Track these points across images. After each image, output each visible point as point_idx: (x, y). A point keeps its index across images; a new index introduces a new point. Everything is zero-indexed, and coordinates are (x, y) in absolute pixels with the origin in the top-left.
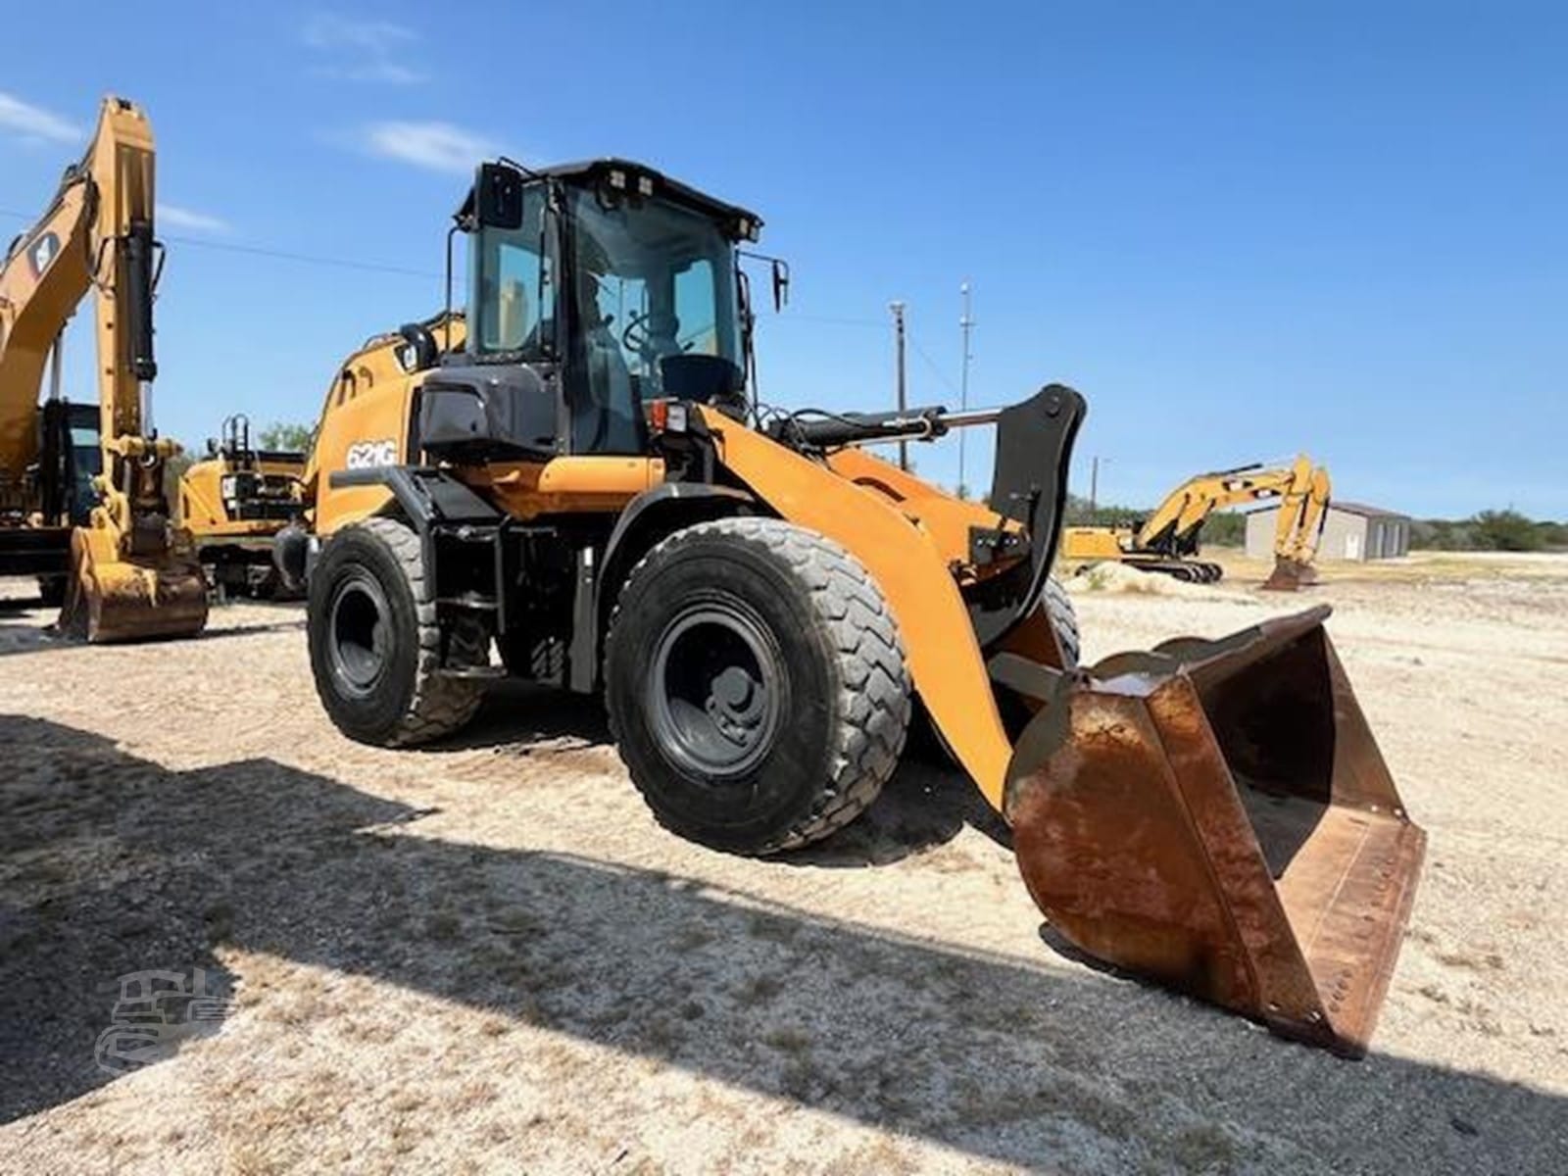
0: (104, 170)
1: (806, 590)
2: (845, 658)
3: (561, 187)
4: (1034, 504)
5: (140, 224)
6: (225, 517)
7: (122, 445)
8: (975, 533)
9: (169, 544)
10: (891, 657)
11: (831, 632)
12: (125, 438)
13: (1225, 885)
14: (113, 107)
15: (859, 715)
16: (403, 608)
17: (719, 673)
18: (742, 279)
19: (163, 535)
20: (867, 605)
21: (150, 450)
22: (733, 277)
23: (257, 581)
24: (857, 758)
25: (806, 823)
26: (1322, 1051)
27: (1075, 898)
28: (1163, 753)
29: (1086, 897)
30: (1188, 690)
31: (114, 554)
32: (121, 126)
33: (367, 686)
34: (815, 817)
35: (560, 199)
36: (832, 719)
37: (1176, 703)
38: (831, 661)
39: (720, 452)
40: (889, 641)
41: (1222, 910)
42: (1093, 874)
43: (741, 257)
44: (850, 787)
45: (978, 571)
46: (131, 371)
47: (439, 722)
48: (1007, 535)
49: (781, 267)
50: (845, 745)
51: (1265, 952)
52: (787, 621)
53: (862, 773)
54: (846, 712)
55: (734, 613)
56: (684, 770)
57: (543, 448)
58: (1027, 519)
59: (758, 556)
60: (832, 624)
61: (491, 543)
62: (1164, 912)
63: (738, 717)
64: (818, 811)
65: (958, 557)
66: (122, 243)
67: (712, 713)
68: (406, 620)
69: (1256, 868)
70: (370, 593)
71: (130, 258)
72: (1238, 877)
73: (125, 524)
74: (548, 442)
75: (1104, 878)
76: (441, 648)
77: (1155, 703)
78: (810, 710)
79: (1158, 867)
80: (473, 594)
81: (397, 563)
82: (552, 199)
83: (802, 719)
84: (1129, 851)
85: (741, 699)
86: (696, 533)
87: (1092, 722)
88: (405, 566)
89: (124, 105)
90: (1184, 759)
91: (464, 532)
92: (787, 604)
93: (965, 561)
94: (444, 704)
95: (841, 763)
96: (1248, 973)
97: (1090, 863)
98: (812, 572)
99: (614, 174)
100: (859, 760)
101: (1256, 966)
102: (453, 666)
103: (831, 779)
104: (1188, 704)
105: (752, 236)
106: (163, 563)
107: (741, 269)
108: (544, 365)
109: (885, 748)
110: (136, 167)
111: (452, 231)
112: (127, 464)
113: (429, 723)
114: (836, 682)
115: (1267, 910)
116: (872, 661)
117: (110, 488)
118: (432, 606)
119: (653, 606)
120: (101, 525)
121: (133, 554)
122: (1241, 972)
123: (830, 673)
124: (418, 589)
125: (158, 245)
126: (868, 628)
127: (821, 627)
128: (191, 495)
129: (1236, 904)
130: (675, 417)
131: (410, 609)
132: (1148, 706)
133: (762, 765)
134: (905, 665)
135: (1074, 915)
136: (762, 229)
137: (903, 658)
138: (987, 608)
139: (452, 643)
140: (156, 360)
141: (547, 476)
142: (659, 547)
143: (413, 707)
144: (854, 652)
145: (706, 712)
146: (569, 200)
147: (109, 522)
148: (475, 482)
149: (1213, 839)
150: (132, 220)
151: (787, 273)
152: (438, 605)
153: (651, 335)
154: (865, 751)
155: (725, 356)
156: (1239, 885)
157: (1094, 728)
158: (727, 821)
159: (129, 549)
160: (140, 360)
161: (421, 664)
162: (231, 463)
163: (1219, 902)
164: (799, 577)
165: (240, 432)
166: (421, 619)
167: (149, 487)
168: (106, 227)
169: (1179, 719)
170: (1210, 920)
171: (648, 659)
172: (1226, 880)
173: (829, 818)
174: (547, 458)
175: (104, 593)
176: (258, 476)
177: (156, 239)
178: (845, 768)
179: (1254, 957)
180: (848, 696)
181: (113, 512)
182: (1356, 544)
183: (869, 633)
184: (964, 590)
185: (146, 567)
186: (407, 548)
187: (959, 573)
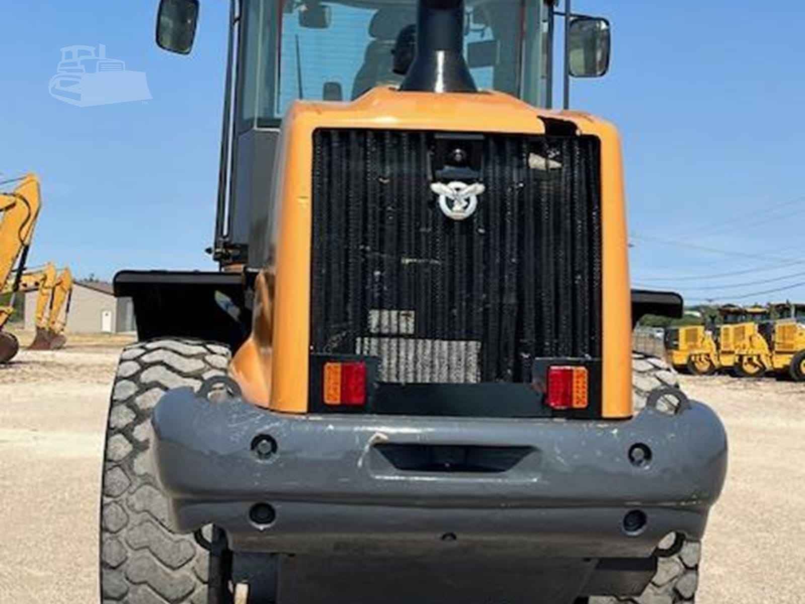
182: (109, 317)
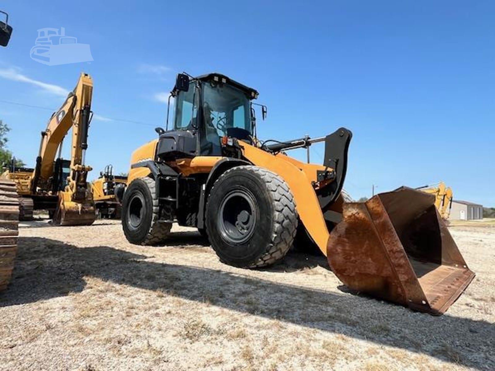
0: (79, 93)
1: (264, 182)
2: (276, 203)
3: (200, 82)
4: (337, 163)
5: (87, 106)
6: (103, 194)
7: (75, 167)
8: (318, 172)
9: (86, 196)
10: (291, 204)
11: (272, 195)
12: (77, 165)
13: (393, 261)
14: (83, 75)
15: (280, 220)
16: (149, 201)
17: (239, 213)
18: (253, 110)
19: (85, 193)
20: (283, 189)
21: (84, 169)
22: (250, 110)
23: (110, 213)
24: (280, 233)
25: (264, 256)
26: (427, 314)
27: (346, 269)
28: (371, 220)
29: (349, 269)
30: (378, 199)
31: (70, 199)
32: (85, 80)
33: (137, 227)
34: (267, 254)
35: (200, 85)
36: (272, 221)
37: (374, 203)
38: (272, 203)
39: (243, 152)
40: (290, 200)
41: (392, 269)
42: (352, 262)
43: (252, 104)
44: (277, 244)
45: (320, 184)
46: (80, 146)
47: (157, 237)
48: (328, 172)
49: (264, 107)
50: (276, 229)
51: (406, 282)
52: (259, 192)
53: (282, 240)
54: (276, 219)
55: (243, 192)
56: (228, 242)
57: (192, 154)
58: (334, 168)
59: (251, 174)
60: (272, 192)
61: (175, 181)
62: (374, 272)
63: (245, 226)
64: (268, 251)
65: (314, 180)
66: (81, 111)
67: (237, 226)
68: (150, 205)
69: (402, 254)
70: (140, 198)
71: (83, 115)
72: (396, 258)
73: (74, 190)
74: (194, 152)
75: (354, 263)
76: (159, 213)
77: (368, 204)
78: (265, 219)
79: (371, 258)
80: (169, 197)
81: (148, 188)
82: (198, 84)
83: (263, 222)
84: (362, 253)
85: (246, 220)
86: (233, 170)
87: (349, 212)
88: (151, 190)
89: (86, 75)
90: (378, 221)
91: (168, 178)
92: (259, 188)
93: (316, 181)
94: (159, 231)
95: (275, 235)
96: (402, 291)
97: (350, 258)
98: (267, 178)
99: (215, 77)
100: (280, 236)
101: (404, 287)
102: (162, 219)
103: (272, 241)
104: (378, 203)
105: (256, 97)
106: (83, 202)
107: (252, 107)
108: (193, 131)
109: (289, 232)
110: (87, 91)
111: (170, 97)
112: (77, 173)
113: (154, 237)
114: (273, 210)
115: (406, 268)
116: (285, 204)
117: (71, 180)
118: (157, 201)
119: (220, 192)
120: (68, 191)
121: (75, 199)
122: (399, 290)
123: (271, 207)
124: (153, 196)
125: (91, 112)
126: (283, 195)
127: (269, 193)
128: (94, 188)
129: (396, 267)
130: (230, 141)
131: (151, 201)
132: (366, 205)
133: (251, 238)
134: (296, 208)
135: (346, 276)
136: (258, 96)
137: (295, 206)
138: (323, 196)
139: (162, 212)
140: (88, 143)
141: (193, 162)
142: (222, 175)
143: (150, 231)
144: (279, 201)
145: (235, 226)
146: (202, 85)
147: (70, 190)
148: (172, 165)
149: (388, 245)
150: (85, 105)
151: (266, 109)
152: (159, 200)
153: (225, 124)
154: (282, 232)
155: (247, 129)
156: (397, 260)
157: (350, 214)
158: (240, 257)
159: (74, 198)
160: (83, 144)
161: (153, 219)
162: (107, 179)
163: (391, 266)
164: (262, 179)
165: (110, 170)
166: (154, 204)
167: (82, 179)
168: (78, 107)
169: (376, 208)
170: (389, 273)
171: (218, 210)
172: (393, 259)
173: (271, 254)
174: (193, 157)
175: (66, 210)
176: (114, 182)
177: (91, 110)
178: (275, 237)
179: (403, 285)
180: (277, 213)
181: (72, 186)
182: (464, 214)
183: (284, 196)
184: (316, 191)
185: (79, 203)
186: (152, 185)
187: (314, 186)
